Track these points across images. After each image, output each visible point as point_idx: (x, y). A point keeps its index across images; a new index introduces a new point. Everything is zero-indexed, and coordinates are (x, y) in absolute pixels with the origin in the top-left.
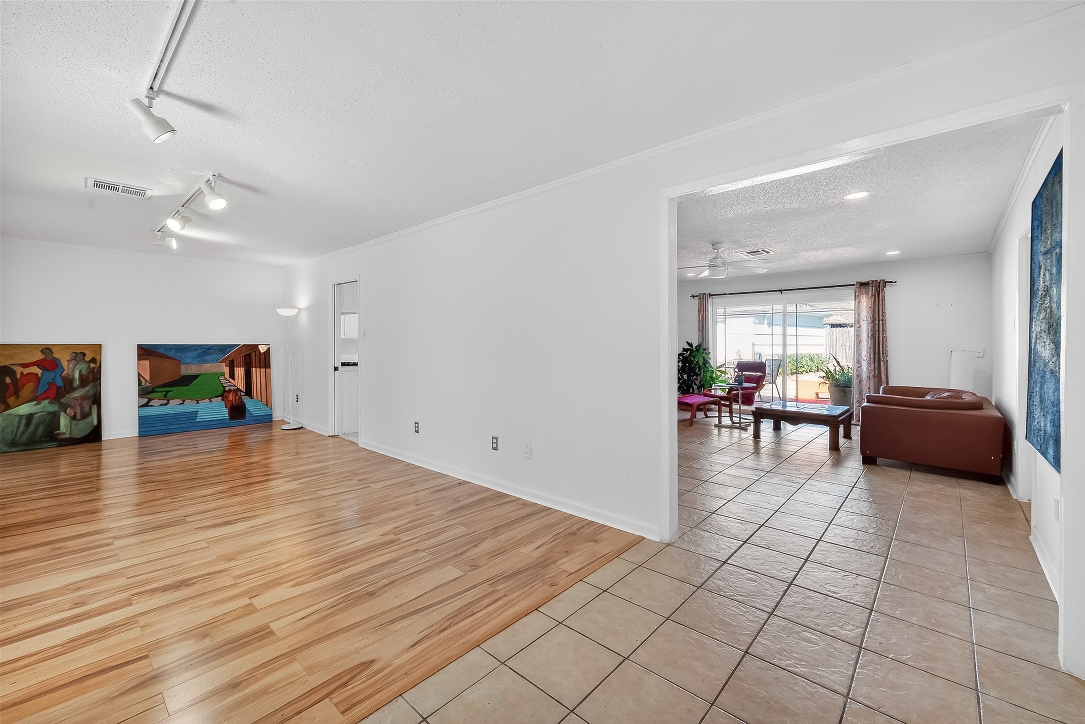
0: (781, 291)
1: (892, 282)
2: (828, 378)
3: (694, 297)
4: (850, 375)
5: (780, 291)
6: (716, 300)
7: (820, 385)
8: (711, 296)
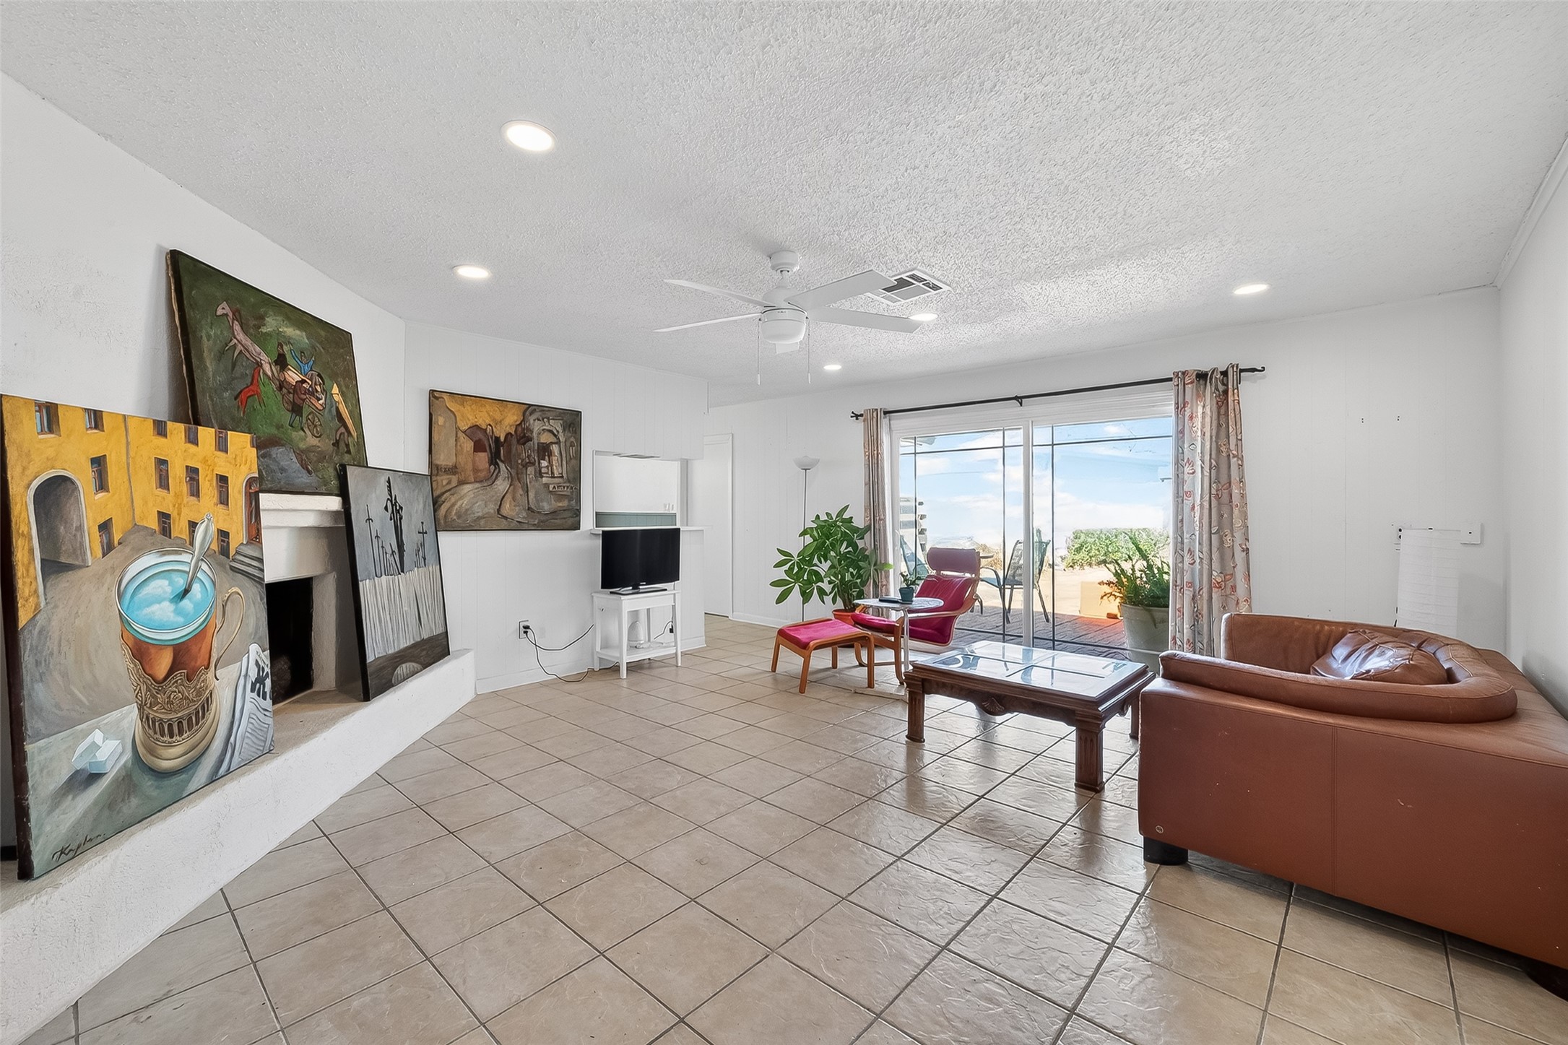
0: (1019, 399)
1: (1253, 370)
2: (1120, 583)
3: (857, 416)
4: (1166, 577)
5: (1016, 398)
6: (899, 422)
7: (1102, 598)
8: (886, 413)
